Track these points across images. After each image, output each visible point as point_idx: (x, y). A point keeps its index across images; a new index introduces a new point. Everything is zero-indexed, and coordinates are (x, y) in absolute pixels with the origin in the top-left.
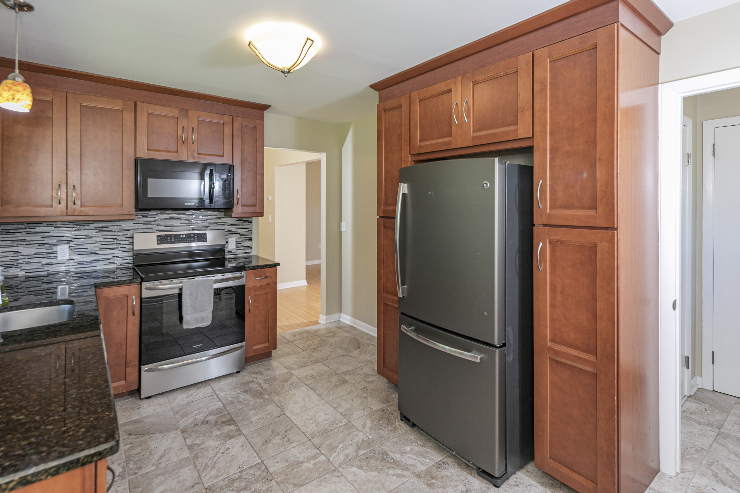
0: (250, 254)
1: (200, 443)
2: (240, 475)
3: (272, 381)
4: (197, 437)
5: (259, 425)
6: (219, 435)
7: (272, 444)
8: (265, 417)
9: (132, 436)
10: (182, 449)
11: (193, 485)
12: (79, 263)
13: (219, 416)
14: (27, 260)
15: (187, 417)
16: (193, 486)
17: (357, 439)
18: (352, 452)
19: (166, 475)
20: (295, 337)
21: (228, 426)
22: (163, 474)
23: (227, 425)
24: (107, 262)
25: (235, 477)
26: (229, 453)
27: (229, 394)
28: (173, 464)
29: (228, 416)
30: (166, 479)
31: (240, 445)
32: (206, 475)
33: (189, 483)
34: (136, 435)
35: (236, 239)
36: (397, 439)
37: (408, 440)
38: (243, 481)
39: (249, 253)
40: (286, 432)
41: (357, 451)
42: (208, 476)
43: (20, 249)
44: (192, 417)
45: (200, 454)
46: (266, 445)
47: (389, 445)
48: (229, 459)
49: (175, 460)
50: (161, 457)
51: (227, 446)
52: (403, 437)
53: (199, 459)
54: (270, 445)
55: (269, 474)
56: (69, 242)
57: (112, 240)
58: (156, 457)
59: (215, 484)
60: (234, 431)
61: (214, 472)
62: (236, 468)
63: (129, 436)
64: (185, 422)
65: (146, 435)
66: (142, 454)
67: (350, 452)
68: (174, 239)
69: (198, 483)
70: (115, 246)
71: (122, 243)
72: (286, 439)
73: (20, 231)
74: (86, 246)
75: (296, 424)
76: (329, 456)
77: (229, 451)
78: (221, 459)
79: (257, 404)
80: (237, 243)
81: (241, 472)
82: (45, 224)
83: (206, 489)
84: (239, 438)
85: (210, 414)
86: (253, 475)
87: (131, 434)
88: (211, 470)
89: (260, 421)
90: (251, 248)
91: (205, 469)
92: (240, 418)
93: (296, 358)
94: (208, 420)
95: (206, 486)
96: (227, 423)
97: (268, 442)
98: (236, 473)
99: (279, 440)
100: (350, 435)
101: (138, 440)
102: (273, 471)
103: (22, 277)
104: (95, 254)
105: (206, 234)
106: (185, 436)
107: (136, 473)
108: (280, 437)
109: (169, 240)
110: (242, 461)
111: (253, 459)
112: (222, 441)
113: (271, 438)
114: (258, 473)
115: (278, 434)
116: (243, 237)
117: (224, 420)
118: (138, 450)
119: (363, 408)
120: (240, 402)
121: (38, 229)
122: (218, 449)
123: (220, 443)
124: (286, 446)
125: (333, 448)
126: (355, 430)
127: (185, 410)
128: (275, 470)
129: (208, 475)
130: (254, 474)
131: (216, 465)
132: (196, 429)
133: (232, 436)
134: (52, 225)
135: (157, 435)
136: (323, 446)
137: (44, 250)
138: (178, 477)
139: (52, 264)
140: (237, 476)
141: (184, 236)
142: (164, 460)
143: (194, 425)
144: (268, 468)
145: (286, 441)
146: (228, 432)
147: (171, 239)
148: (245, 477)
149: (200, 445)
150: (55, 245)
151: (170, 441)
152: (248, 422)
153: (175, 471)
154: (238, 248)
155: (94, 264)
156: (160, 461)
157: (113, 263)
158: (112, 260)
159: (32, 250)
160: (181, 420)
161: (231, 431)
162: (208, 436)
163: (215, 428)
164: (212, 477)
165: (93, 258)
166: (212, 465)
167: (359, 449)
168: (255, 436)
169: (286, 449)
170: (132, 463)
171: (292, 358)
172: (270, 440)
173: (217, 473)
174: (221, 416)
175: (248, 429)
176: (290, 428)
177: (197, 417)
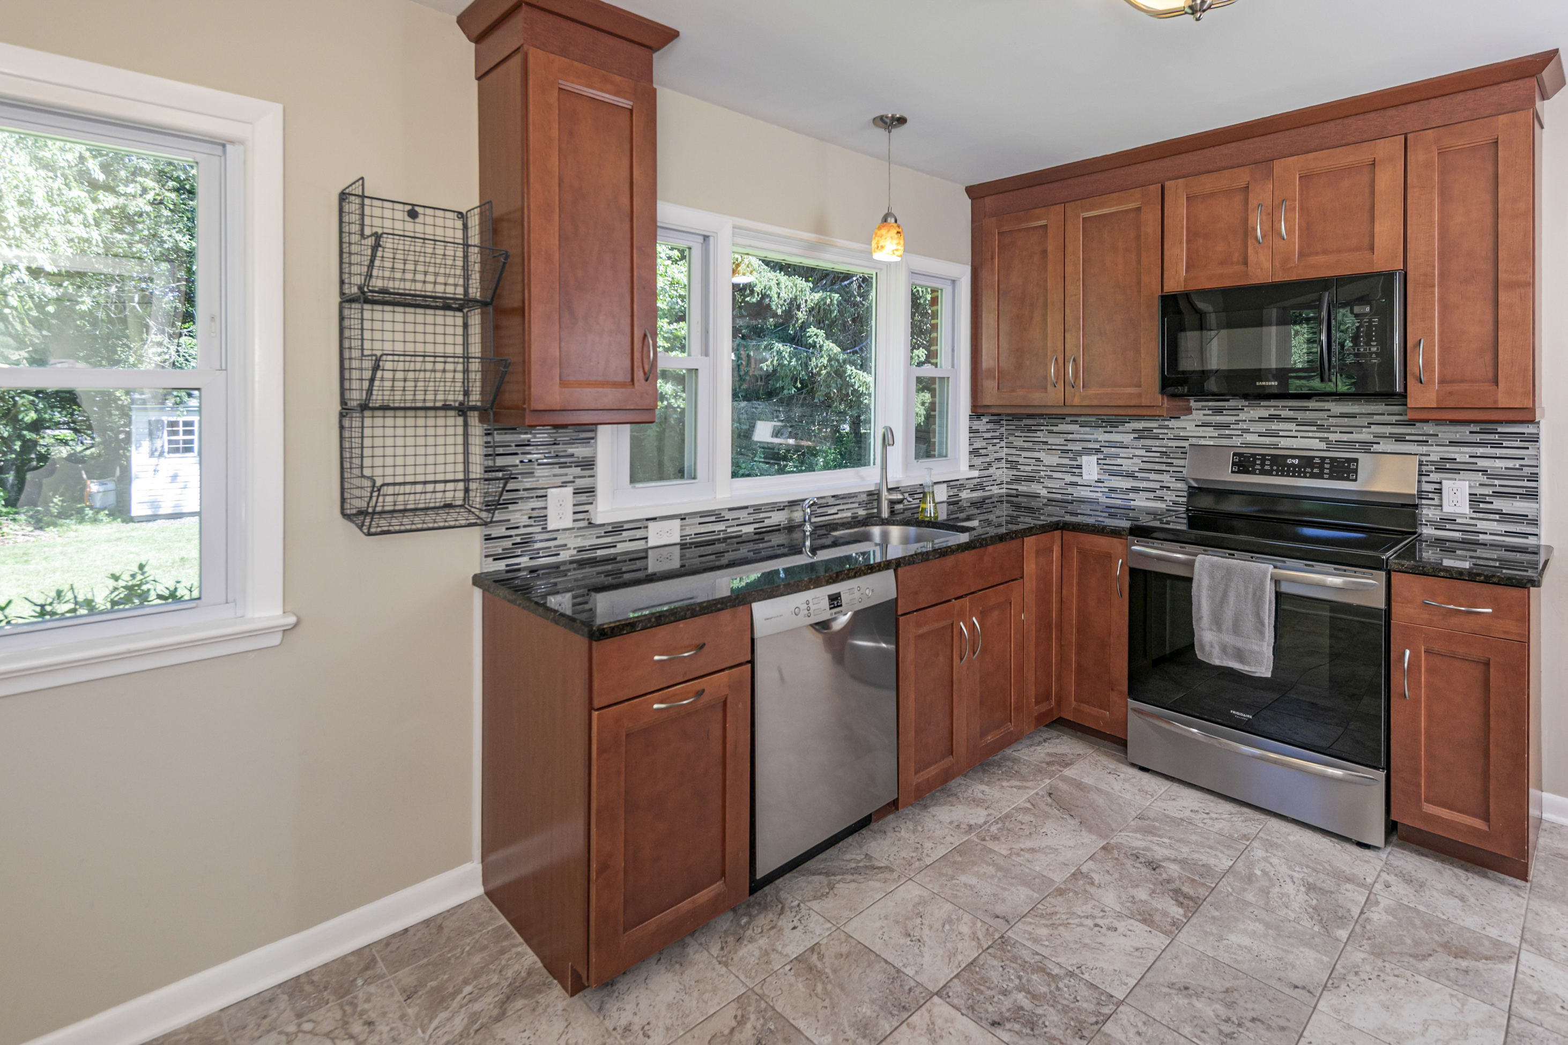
0: (1531, 541)
1: (1096, 882)
2: (1063, 975)
3: (1418, 922)
4: (1108, 872)
5: (1227, 955)
6: (1137, 899)
7: (1189, 1004)
8: (1264, 957)
9: (1049, 799)
10: (1065, 865)
11: (1002, 916)
12: (1112, 490)
13: (1189, 878)
14: (1049, 473)
15: (1144, 836)
16: (997, 917)
19: (999, 874)
21: (1174, 902)
22: (999, 868)
23: (1177, 900)
24: (1151, 495)
25: (1052, 970)
26: (1105, 935)
27: (1271, 864)
28: (1027, 870)
29: (1203, 892)
30: (992, 877)
31: (1138, 945)
32: (1030, 923)
33: (1000, 909)
34: (1055, 800)
35: (1470, 487)
38: (1049, 985)
39: (1525, 535)
40: (1253, 1020)
42: (1029, 928)
43: (1041, 455)
44: (1150, 842)
45: (1071, 894)
46: (1173, 991)
48: (1087, 941)
49: (1037, 869)
50: (1032, 850)
51: (1121, 926)
53: (1059, 898)
54: (1182, 1001)
55: (1096, 1027)
56: (1098, 451)
57: (1158, 455)
58: (1029, 844)
59: (1017, 945)
60: (1169, 920)
61: (1044, 932)
62: (1074, 962)
63: (1046, 796)
64: (1128, 839)
65: (1062, 811)
66: (1023, 827)
68: (1271, 466)
69: (1007, 921)
70: (1164, 467)
71: (1175, 462)
72: (1226, 1028)
73: (1042, 428)
74: (1119, 461)
75: (1305, 1034)
77: (1110, 933)
78: (1081, 929)
79: (1293, 924)
80: (1474, 498)
81: (1071, 974)
82: (1068, 419)
83: (1002, 937)
84: (1156, 936)
85: (1182, 862)
86: (1075, 997)
87: (1052, 796)
88: (1046, 926)
89: (1240, 952)
90: (1535, 522)
91: (1042, 916)
92: (1217, 914)
94: (1163, 867)
95: (1009, 934)
96: (1181, 899)
97: (1185, 992)
98: (1061, 967)
99: (1212, 1014)
101: (1047, 809)
102: (1109, 1032)
103: (1044, 498)
104: (1131, 475)
105: (1356, 460)
106: (1097, 855)
107: (984, 840)
108: (1223, 1012)
109: (1258, 467)
110: (1099, 965)
111: (1116, 983)
112: (1127, 912)
113: (1207, 994)
114: (1085, 1005)
115: (1230, 1005)
116: (1496, 482)
117: (1185, 889)
118: (1027, 818)
120: (1265, 892)
121: (1062, 427)
122: (1102, 914)
123: (1118, 910)
124: (1203, 1035)
127: (1158, 825)
128: (1113, 1035)
129: (1033, 926)
130: (1079, 998)
131: (1061, 928)
132: (1125, 861)
133: (1152, 922)
134: (1075, 422)
135: (1073, 822)
137: (1066, 461)
138: (1006, 889)
139: (1075, 484)
140: (1056, 971)
141: (1296, 461)
142: (1028, 856)
143: (1132, 855)
144: (1111, 1018)
145: (1221, 1032)
146: (1157, 910)
147: (1263, 464)
148: (1061, 985)
149: (1092, 884)
150: (1079, 454)
151: (1071, 843)
152: (1215, 931)
153: (1015, 881)
154: (1475, 515)
155: (1131, 496)
156: (1022, 853)
157: (1161, 499)
158: (1159, 493)
159: (1051, 459)
160: (1131, 832)
161: (1165, 914)
162: (1122, 886)
163: (1152, 886)
164: (1030, 934)
165: (1127, 484)
166: (1057, 922)
168: (1184, 960)
169: (1195, 1040)
170: (1000, 825)
172: (1197, 995)
173: (1045, 938)
174: (1193, 880)
175: (1193, 940)
176: (1274, 1025)
177: (1156, 848)
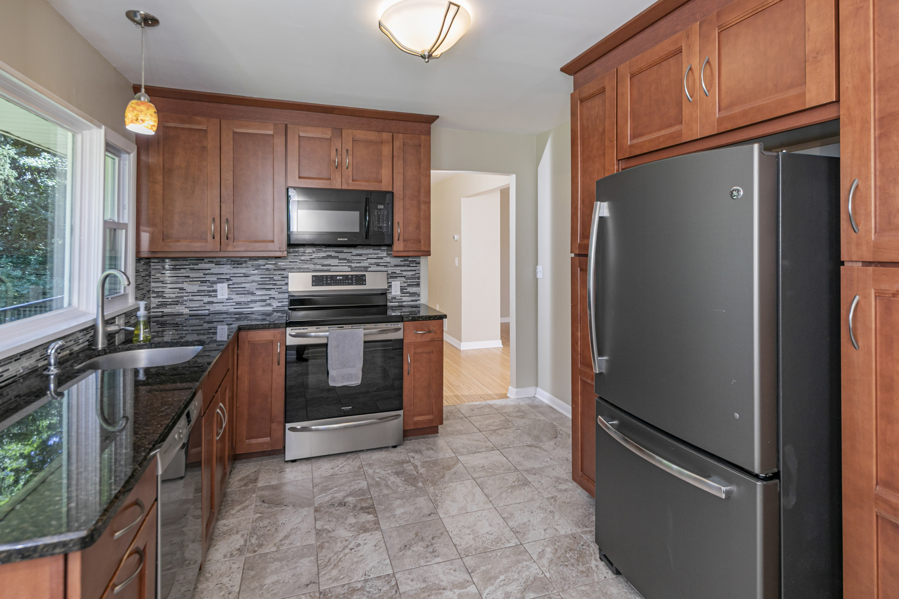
0: (418, 302)
1: (330, 529)
2: (363, 585)
3: (431, 465)
4: (329, 521)
5: (402, 521)
6: (353, 524)
7: (412, 551)
8: (412, 512)
9: (265, 504)
10: (309, 532)
11: (308, 583)
12: (238, 303)
13: (360, 499)
14: (191, 297)
15: (326, 493)
16: (308, 585)
17: (527, 573)
18: (516, 591)
19: (284, 562)
20: (473, 412)
21: (366, 514)
22: (281, 560)
23: (366, 512)
24: (264, 303)
25: (357, 587)
26: (359, 551)
27: (378, 473)
28: (295, 549)
29: (370, 501)
30: (282, 567)
31: (374, 543)
32: (325, 574)
33: (304, 580)
34: (269, 503)
35: (401, 283)
36: (588, 587)
37: (606, 594)
38: (364, 595)
39: (416, 301)
40: (433, 538)
41: (523, 592)
42: (327, 577)
43: (185, 286)
44: (331, 494)
45: (326, 544)
46: (404, 551)
47: (574, 594)
48: (356, 560)
49: (299, 544)
50: (286, 537)
51: (360, 541)
52: (599, 586)
53: (324, 550)
54: (409, 553)
55: (398, 593)
56: (228, 280)
57: (268, 279)
58: (281, 535)
59: (332, 590)
60: (372, 523)
61: (335, 572)
62: (361, 574)
63: (262, 504)
64: (321, 499)
65: (278, 506)
66: (268, 528)
67: (514, 591)
68: (330, 280)
69: (314, 583)
70: (271, 286)
71: (278, 283)
72: (430, 549)
73: (185, 267)
74: (243, 285)
75: (448, 530)
76: (482, 588)
77: (359, 548)
78: (347, 557)
79: (406, 492)
80: (402, 288)
81: (366, 581)
82: (206, 260)
83: (321, 593)
84: (375, 534)
85: (350, 494)
86: (379, 589)
87: (265, 502)
88: (333, 568)
89: (404, 516)
90: (419, 295)
91: (326, 566)
92: (383, 507)
93: (468, 439)
94: (347, 502)
95: (322, 588)
96: (367, 511)
97: (407, 548)
98: (359, 581)
99: (421, 548)
100: (519, 564)
101: (270, 510)
102: (403, 591)
103: (186, 314)
104: (253, 294)
105: (365, 275)
106: (317, 517)
107: (255, 551)
108: (423, 544)
109: (325, 282)
110: (371, 566)
111: (384, 567)
112: (355, 533)
113: (413, 542)
114: (385, 589)
115: (422, 540)
116: (409, 281)
117: (364, 505)
118: (266, 522)
119: (545, 527)
120: (387, 486)
121: (201, 266)
122: (348, 542)
123: (352, 535)
124: (428, 559)
125: (490, 579)
126: (526, 558)
127: (326, 484)
128: (407, 590)
129: (328, 574)
130: (380, 588)
131: (340, 564)
132: (330, 510)
133: (368, 529)
134: (212, 262)
135: (290, 508)
136: (478, 571)
137: (205, 288)
138: (295, 568)
139: (212, 303)
140: (359, 585)
141: (341, 278)
142: (287, 542)
143: (330, 505)
144: (398, 584)
145: (430, 552)
146: (364, 522)
147: (327, 280)
148: (368, 589)
149: (329, 532)
150: (215, 283)
151: (299, 520)
152: (390, 515)
153: (295, 560)
154: (403, 295)
155: (251, 305)
156: (283, 542)
157: (270, 305)
158: (268, 302)
159: (195, 288)
160: (319, 495)
161: (369, 522)
162: (341, 523)
163: (352, 514)
164: (330, 579)
165: (250, 298)
166: (335, 562)
167: (527, 590)
168: (394, 535)
169: (428, 564)
170: (255, 537)
171: (462, 439)
172: (411, 545)
173: (339, 575)
174: (362, 499)
175: (387, 524)
176: (439, 535)
177: (336, 495)
